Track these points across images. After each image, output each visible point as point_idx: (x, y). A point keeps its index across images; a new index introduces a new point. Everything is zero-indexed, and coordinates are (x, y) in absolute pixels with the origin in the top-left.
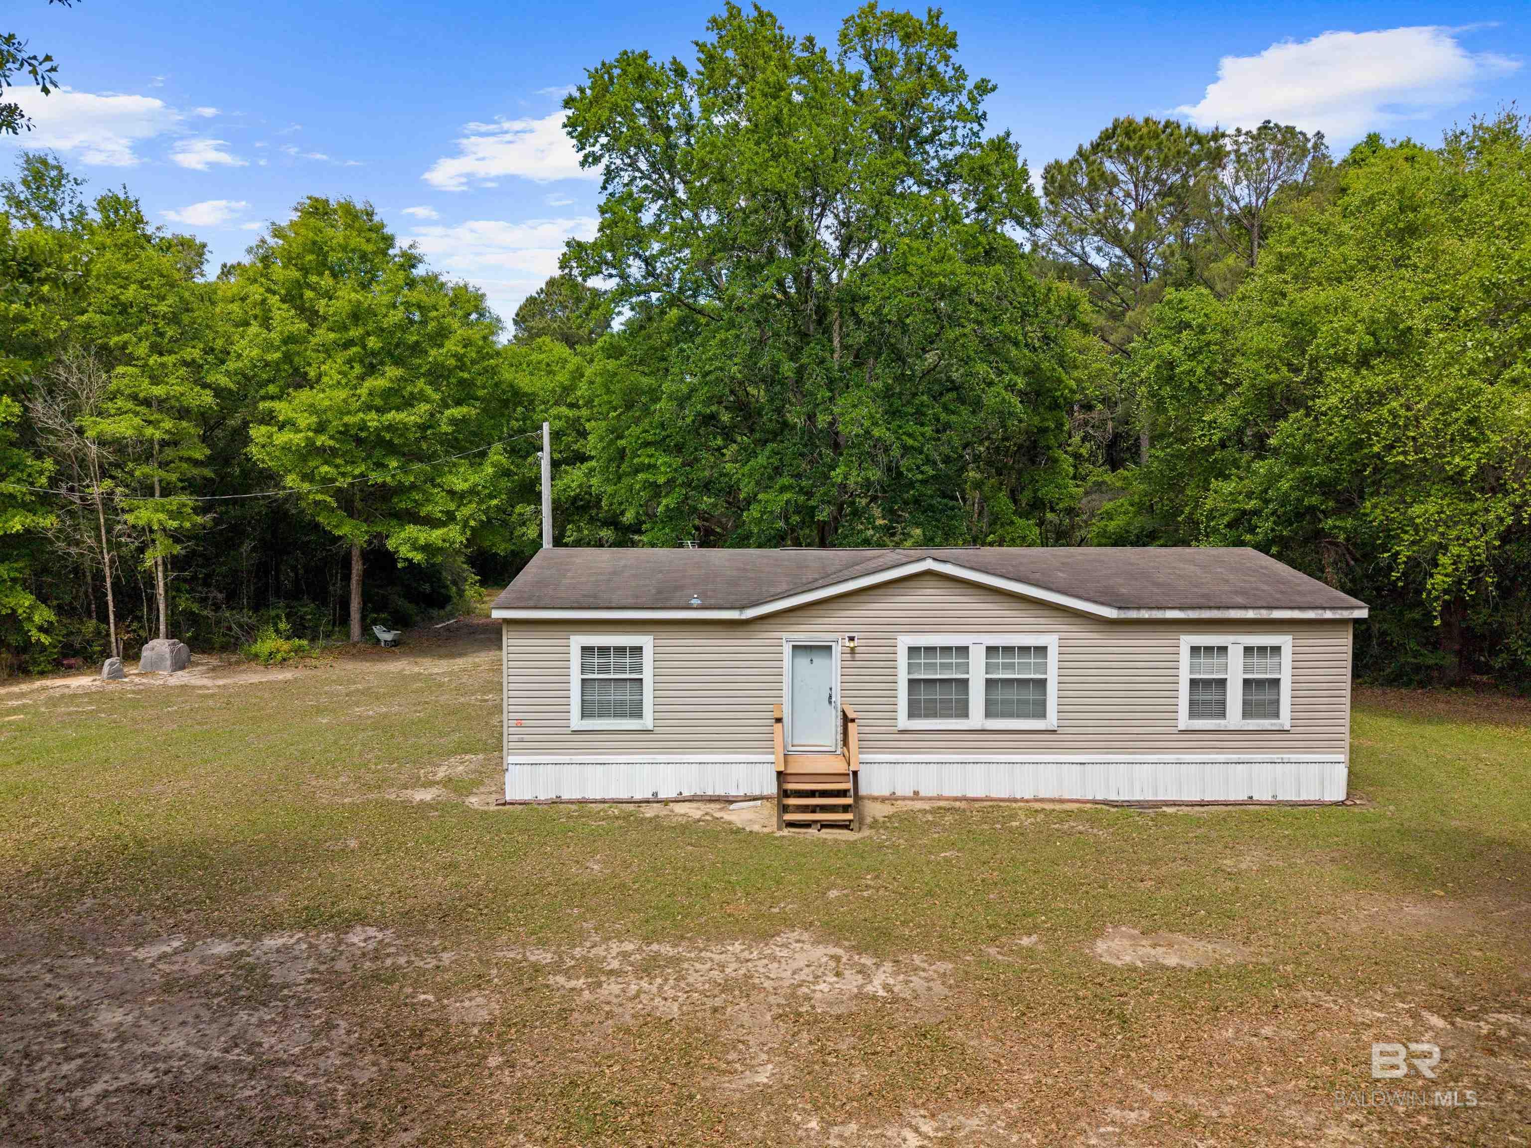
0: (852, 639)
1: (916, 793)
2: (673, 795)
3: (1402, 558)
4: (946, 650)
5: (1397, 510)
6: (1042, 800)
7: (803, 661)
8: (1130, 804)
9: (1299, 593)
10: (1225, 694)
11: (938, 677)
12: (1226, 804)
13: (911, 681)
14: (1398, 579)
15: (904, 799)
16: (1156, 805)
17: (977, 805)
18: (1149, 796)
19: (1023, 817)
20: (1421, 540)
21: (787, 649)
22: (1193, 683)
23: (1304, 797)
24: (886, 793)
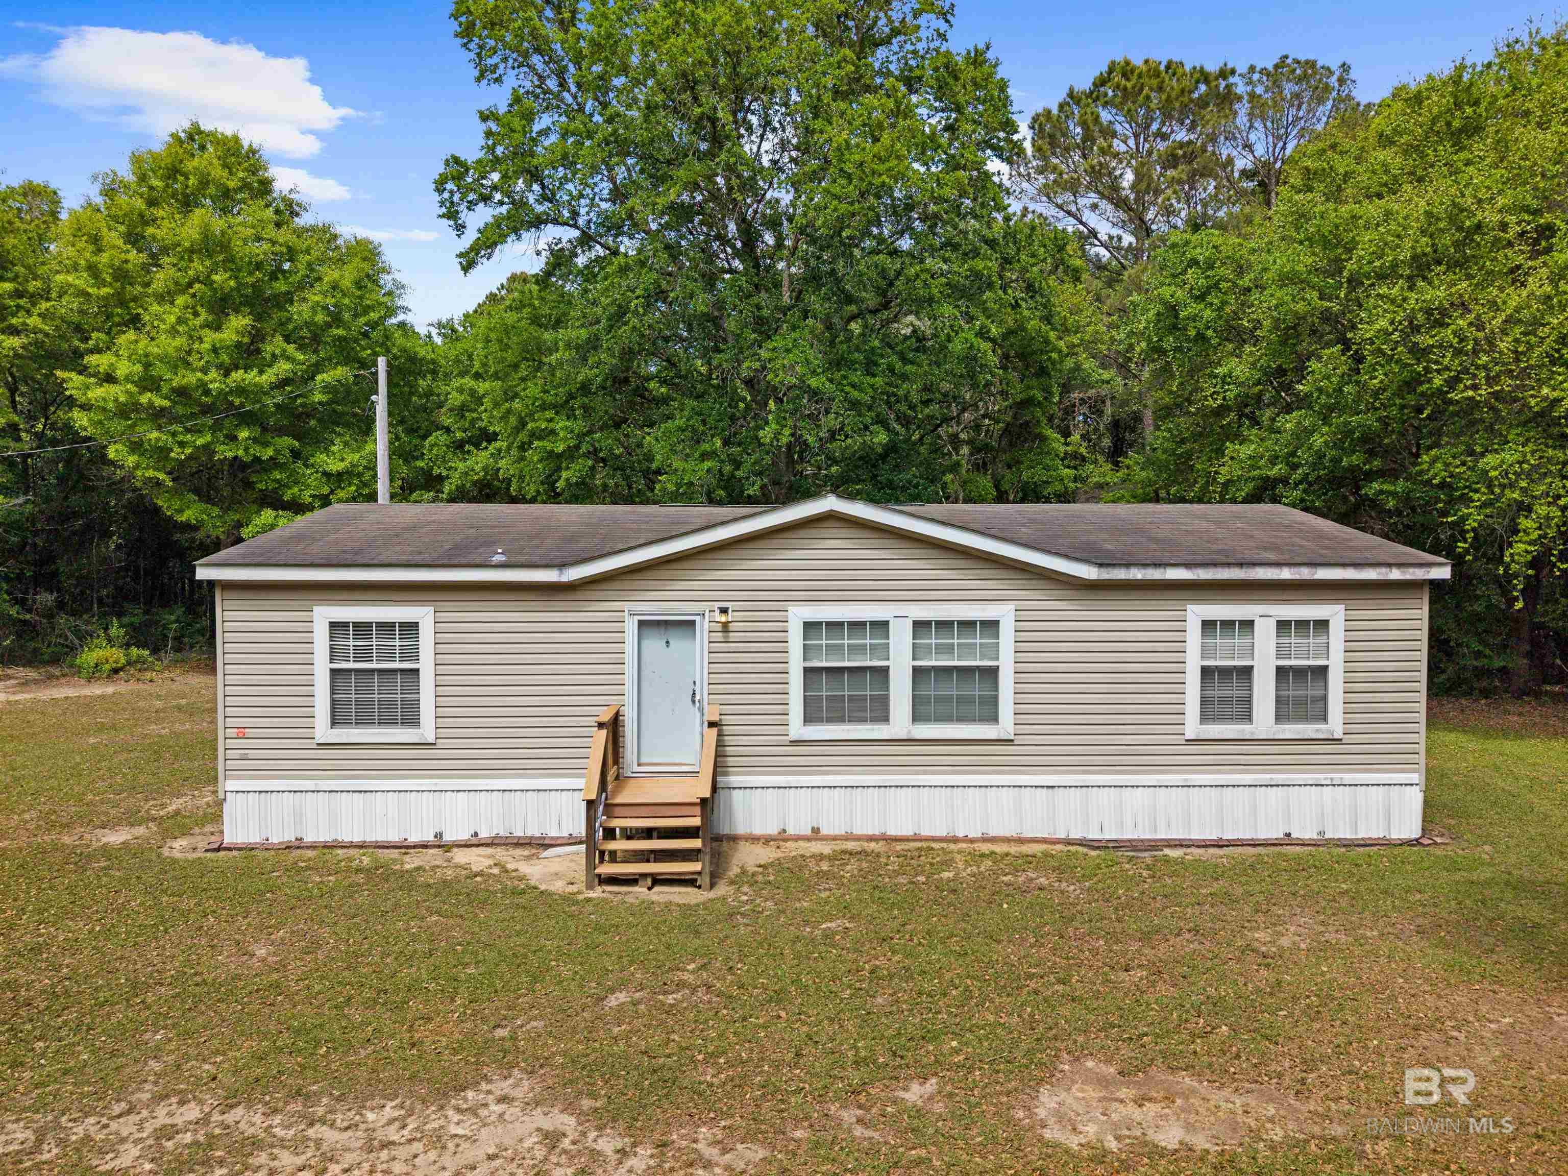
0: (724, 611)
1: (816, 830)
2: (464, 835)
3: (1471, 524)
4: (857, 626)
5: (1463, 464)
6: (993, 840)
7: (654, 644)
8: (1117, 845)
9: (1351, 548)
10: (1250, 689)
11: (847, 664)
12: (1254, 844)
13: (807, 670)
14: (1467, 551)
15: (798, 838)
16: (1154, 845)
17: (899, 847)
18: (1144, 833)
19: (961, 865)
20: (1498, 499)
21: (631, 627)
22: (1206, 672)
23: (1362, 834)
24: (772, 829)
